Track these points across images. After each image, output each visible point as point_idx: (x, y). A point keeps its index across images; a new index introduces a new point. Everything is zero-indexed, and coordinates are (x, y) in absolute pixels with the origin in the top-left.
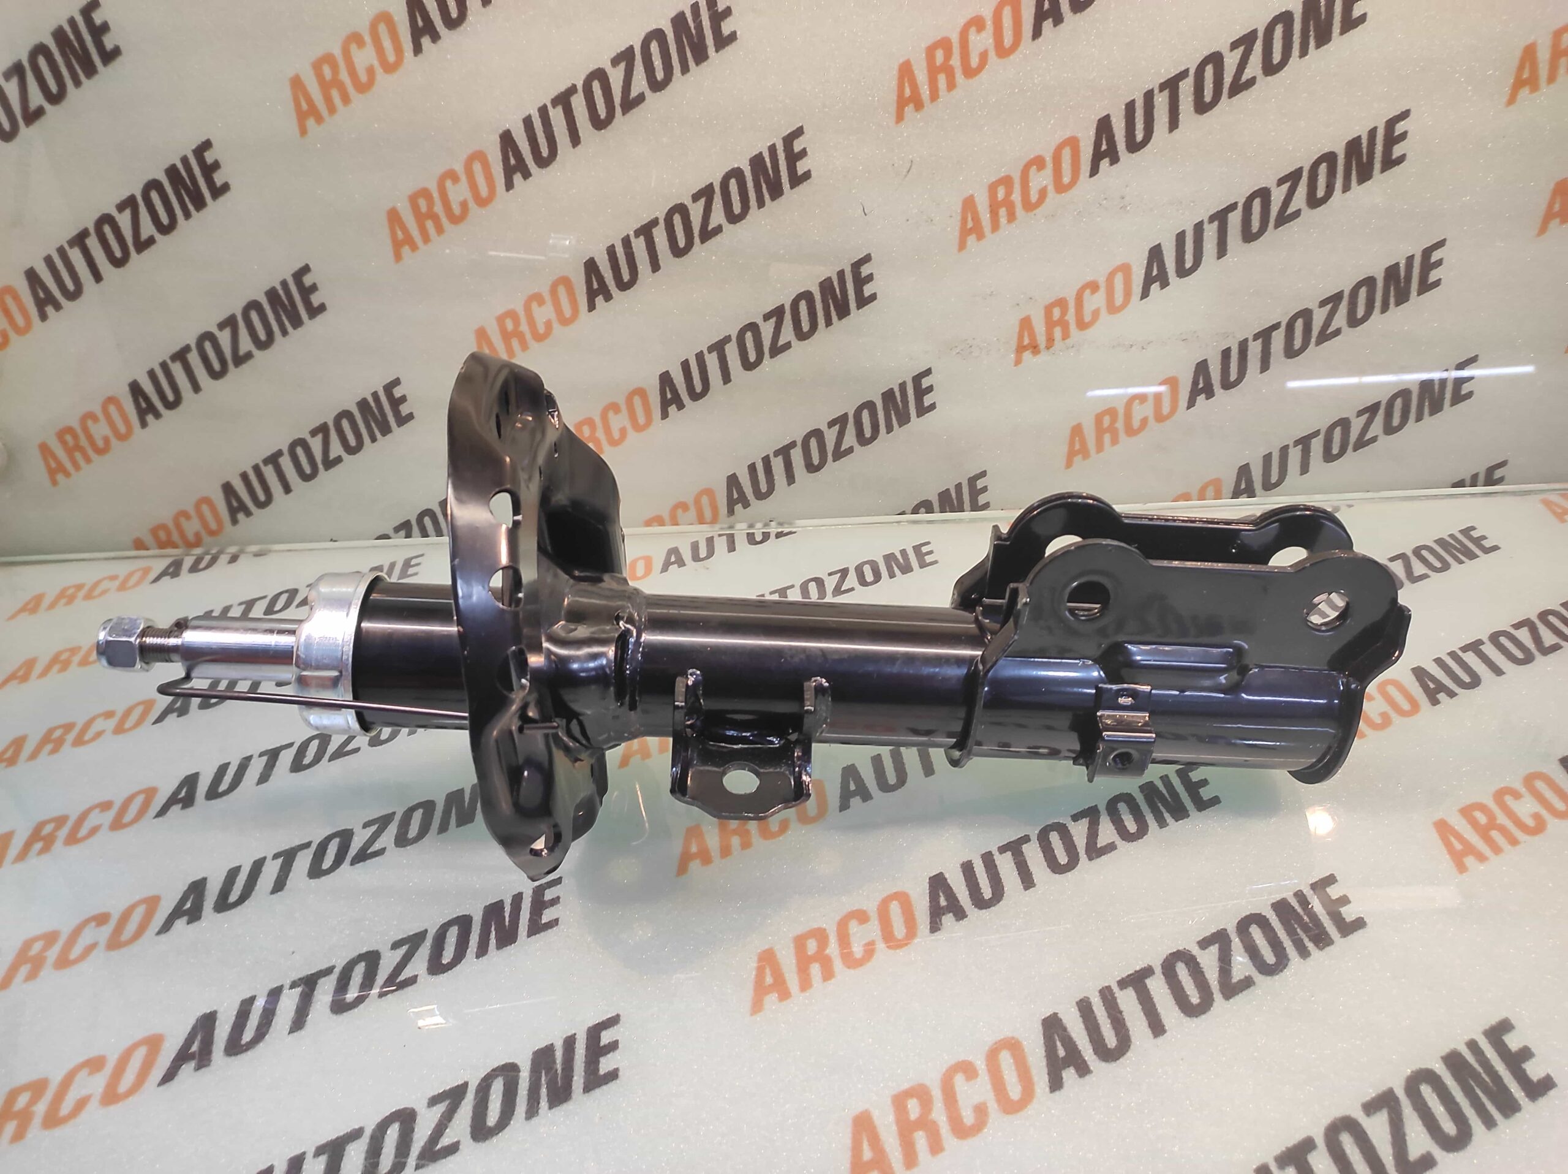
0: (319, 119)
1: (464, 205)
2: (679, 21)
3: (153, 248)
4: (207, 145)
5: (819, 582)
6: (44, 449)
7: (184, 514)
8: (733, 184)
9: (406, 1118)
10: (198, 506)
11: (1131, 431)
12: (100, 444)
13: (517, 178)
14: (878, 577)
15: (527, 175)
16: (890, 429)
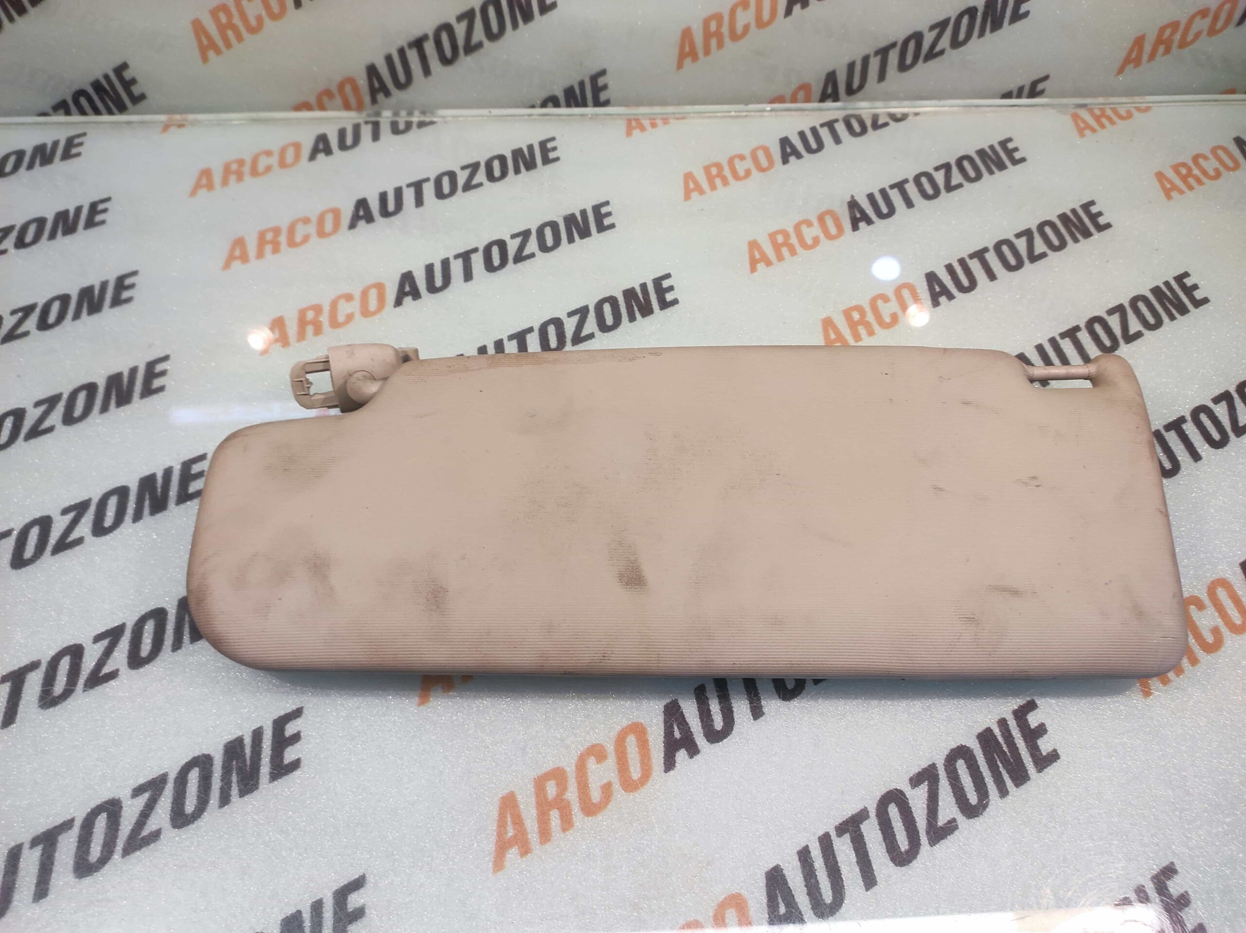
5: (452, 175)
9: (76, 652)
11: (734, 37)
14: (504, 174)
16: (515, 26)
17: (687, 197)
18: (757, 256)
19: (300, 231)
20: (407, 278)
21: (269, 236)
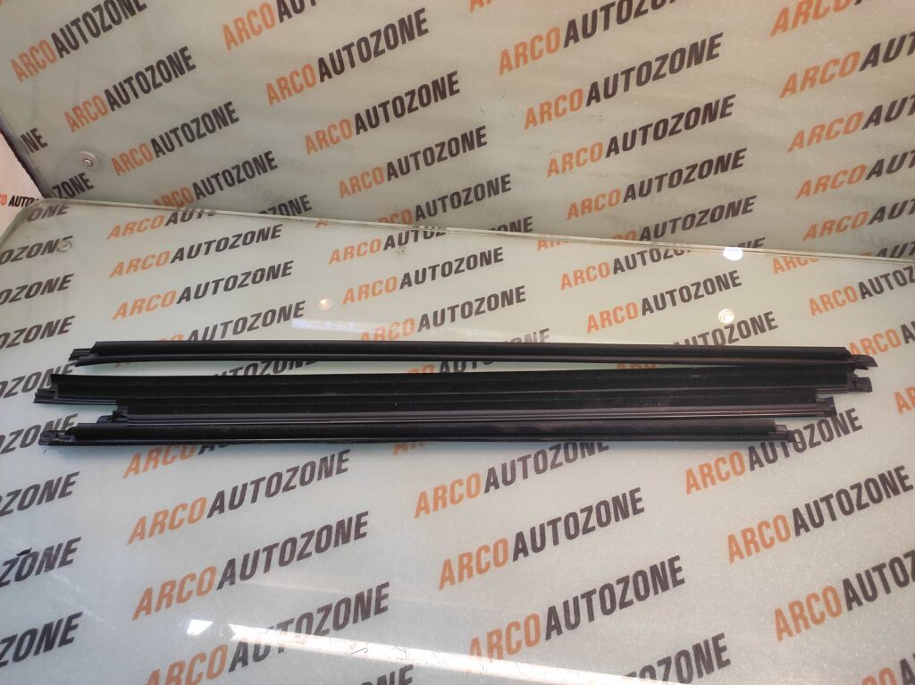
0: (236, 44)
1: (302, 86)
2: (402, 21)
3: (161, 88)
4: (185, 49)
6: (114, 160)
7: (177, 193)
8: (424, 91)
10: (182, 190)
11: (597, 209)
12: (139, 161)
13: (326, 77)
14: (475, 266)
15: (330, 77)
16: (490, 196)
17: (563, 288)
18: (592, 324)
19: (378, 287)
20: (425, 317)
21: (364, 289)
